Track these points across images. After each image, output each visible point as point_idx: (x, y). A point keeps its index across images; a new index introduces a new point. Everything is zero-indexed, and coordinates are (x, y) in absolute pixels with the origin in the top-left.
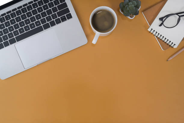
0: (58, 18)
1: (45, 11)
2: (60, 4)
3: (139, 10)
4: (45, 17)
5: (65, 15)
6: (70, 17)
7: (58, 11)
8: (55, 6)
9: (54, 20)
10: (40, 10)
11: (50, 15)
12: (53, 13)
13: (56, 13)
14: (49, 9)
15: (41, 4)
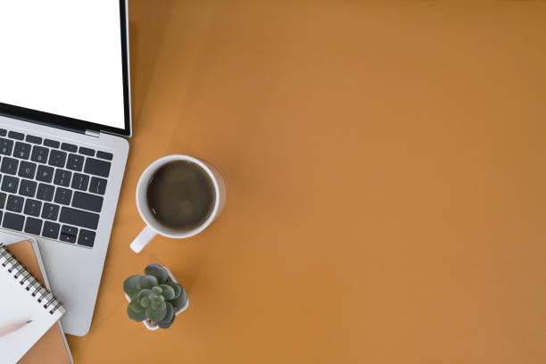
0: (57, 222)
1: (39, 182)
2: (87, 192)
3: (177, 314)
4: (26, 198)
5: (79, 228)
6: (88, 240)
7: (70, 206)
8: (70, 188)
9: (44, 220)
10: (27, 171)
11: (43, 202)
12: (53, 202)
13: (61, 206)
14: (52, 184)
15: (40, 158)
